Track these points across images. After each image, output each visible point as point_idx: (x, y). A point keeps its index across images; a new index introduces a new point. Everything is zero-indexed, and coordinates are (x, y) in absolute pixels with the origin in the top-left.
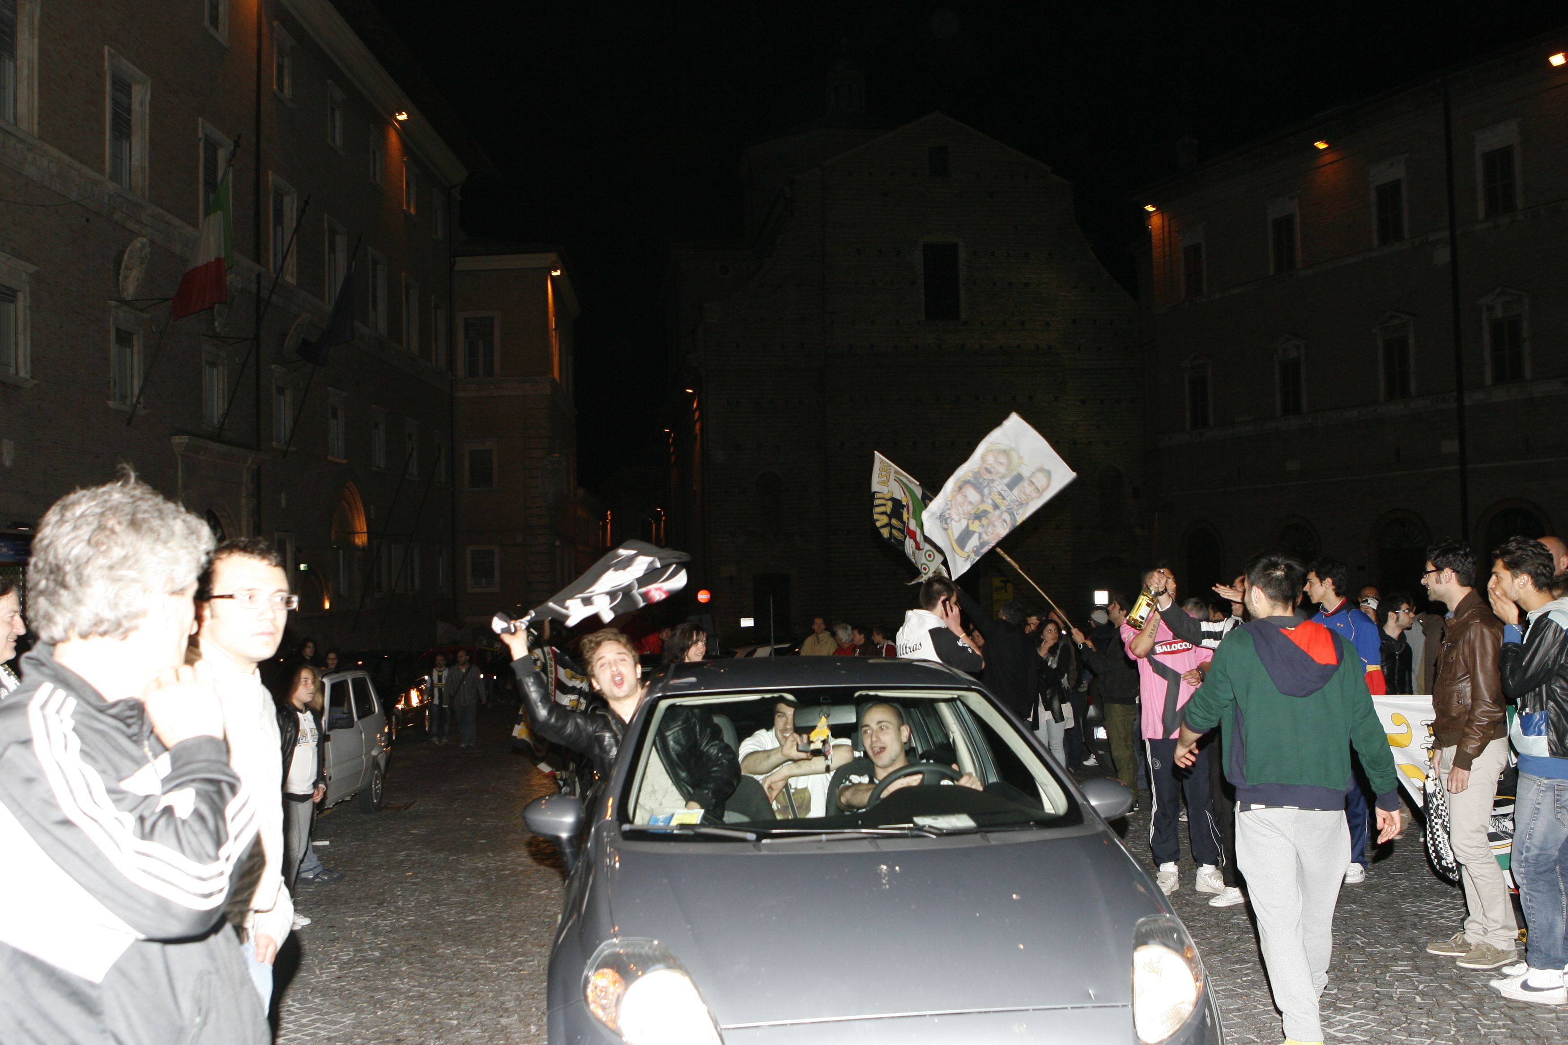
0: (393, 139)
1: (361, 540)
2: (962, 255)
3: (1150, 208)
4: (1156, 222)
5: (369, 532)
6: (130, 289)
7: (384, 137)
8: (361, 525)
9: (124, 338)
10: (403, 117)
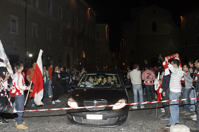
0: (88, 11)
1: (84, 57)
2: (157, 23)
3: (181, 17)
4: (182, 19)
5: (85, 56)
6: (61, 31)
7: (87, 11)
8: (84, 55)
9: (60, 36)
10: (89, 9)
